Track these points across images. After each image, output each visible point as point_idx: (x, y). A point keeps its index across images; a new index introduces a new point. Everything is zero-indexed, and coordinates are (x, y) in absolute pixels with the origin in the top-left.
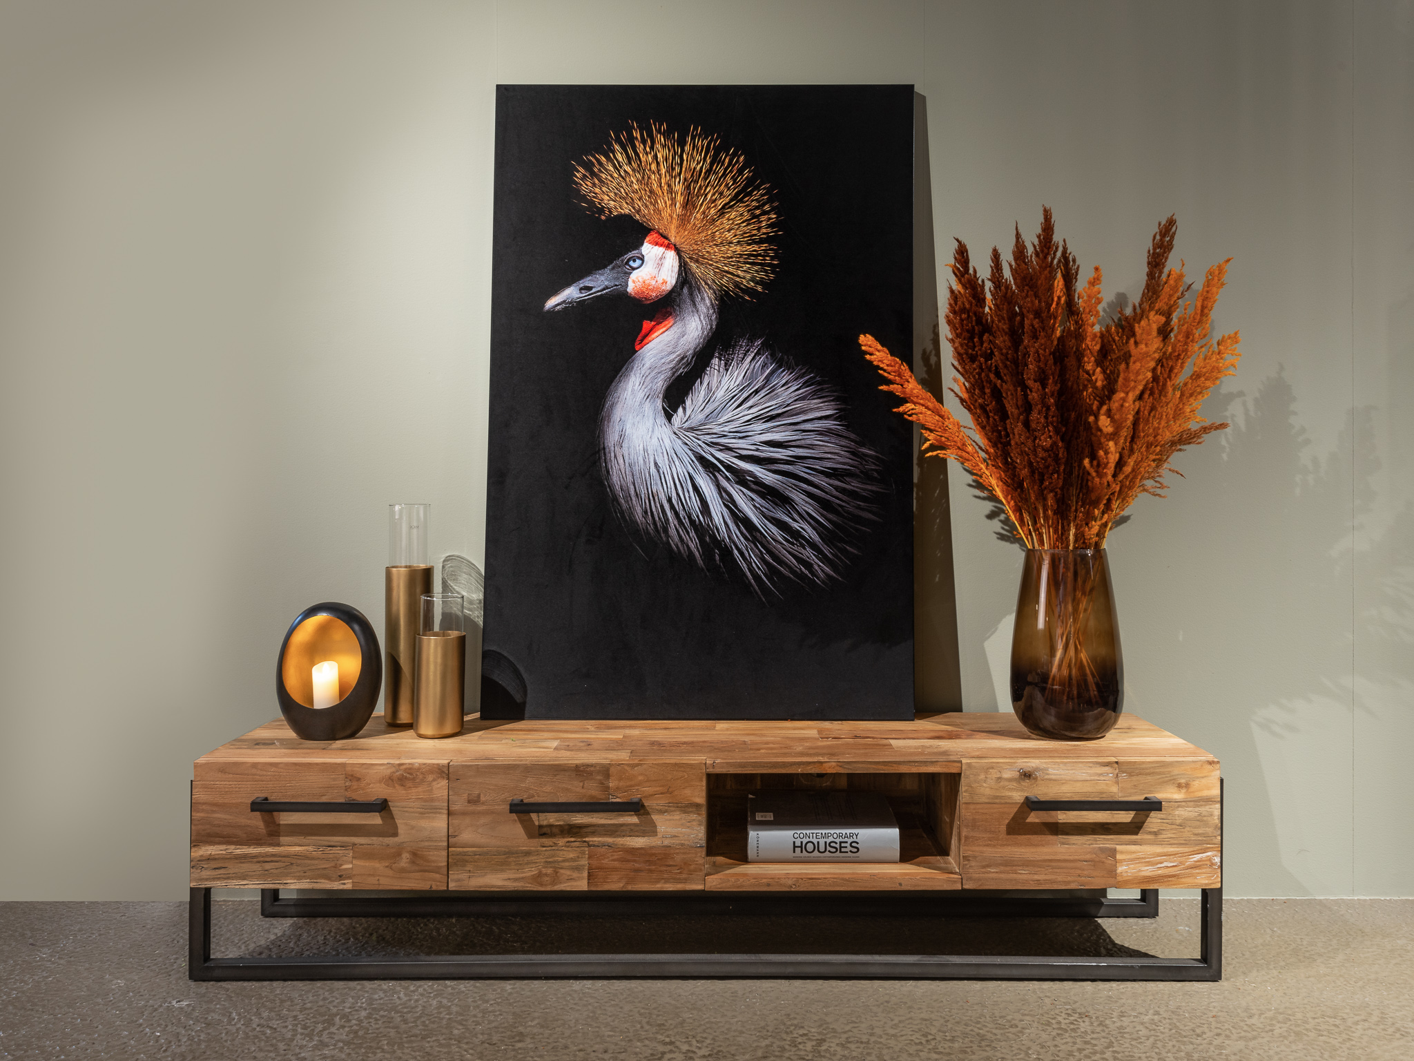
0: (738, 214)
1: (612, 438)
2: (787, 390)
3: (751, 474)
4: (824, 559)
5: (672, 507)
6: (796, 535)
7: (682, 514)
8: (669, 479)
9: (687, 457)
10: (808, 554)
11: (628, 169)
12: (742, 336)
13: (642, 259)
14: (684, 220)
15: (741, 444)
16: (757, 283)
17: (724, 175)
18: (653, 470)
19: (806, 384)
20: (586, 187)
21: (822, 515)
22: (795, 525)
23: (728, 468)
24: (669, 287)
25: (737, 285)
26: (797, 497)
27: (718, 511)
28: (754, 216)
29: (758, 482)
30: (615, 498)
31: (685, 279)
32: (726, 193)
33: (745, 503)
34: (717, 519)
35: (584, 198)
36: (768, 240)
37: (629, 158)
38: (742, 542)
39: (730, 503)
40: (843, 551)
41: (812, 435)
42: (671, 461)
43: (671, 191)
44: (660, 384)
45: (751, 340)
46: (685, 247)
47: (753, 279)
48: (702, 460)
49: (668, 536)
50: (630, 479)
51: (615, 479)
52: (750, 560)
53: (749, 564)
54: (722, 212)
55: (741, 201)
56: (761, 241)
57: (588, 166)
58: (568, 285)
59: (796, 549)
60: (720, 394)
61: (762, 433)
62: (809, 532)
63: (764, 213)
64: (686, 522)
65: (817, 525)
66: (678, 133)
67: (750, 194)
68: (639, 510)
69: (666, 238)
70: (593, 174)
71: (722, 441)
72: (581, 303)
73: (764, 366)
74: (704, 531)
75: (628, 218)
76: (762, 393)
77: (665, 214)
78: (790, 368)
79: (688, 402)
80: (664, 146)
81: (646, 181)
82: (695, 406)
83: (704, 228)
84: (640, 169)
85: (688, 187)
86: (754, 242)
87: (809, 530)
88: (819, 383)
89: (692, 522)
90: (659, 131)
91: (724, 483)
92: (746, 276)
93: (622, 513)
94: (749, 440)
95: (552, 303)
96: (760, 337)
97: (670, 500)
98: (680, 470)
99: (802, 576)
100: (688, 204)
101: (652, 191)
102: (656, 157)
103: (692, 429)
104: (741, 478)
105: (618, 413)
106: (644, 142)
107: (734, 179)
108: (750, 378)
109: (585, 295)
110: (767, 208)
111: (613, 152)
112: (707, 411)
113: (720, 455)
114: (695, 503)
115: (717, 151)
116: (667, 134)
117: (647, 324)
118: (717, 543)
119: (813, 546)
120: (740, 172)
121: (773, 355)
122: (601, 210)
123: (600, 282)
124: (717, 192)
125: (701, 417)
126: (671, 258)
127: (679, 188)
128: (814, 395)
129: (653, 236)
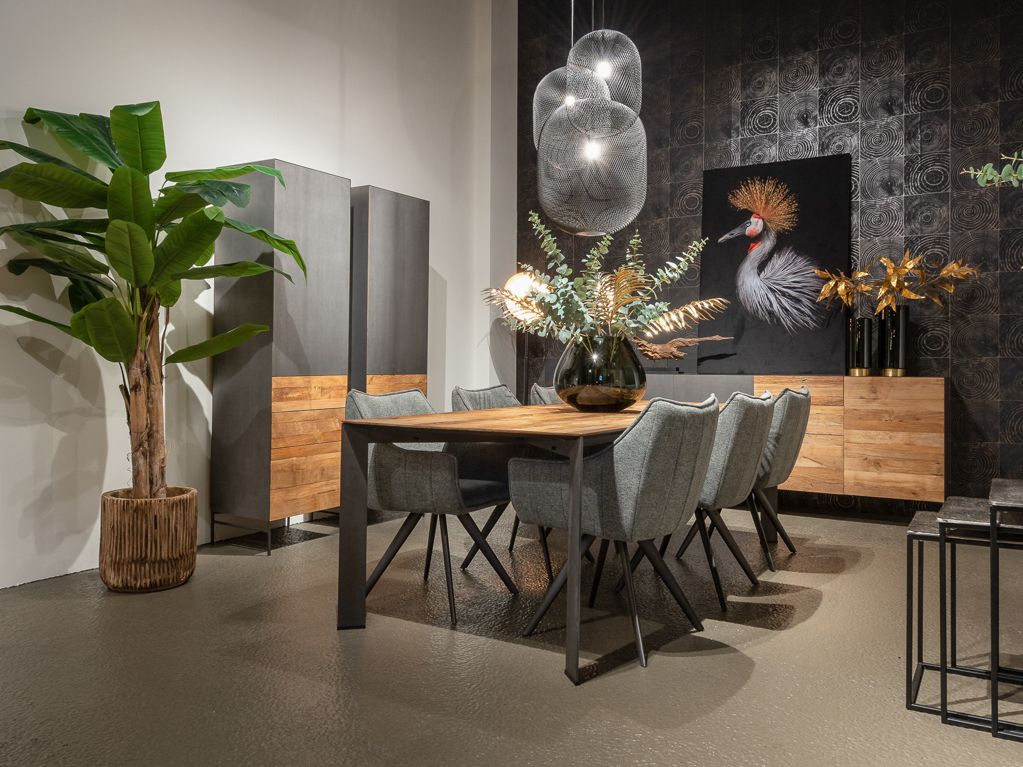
0: (784, 205)
1: (740, 283)
2: (801, 263)
3: (787, 292)
4: (813, 320)
5: (760, 305)
6: (803, 312)
7: (763, 307)
8: (759, 295)
9: (765, 288)
10: (808, 319)
11: (746, 193)
12: (785, 246)
13: (751, 223)
14: (765, 209)
15: (784, 282)
16: (790, 228)
17: (779, 192)
18: (754, 293)
19: (807, 261)
20: (732, 201)
21: (813, 306)
22: (803, 309)
23: (779, 291)
24: (760, 232)
25: (783, 229)
26: (803, 300)
27: (776, 306)
28: (790, 205)
29: (790, 295)
30: (741, 303)
31: (765, 228)
32: (780, 198)
33: (785, 302)
34: (775, 308)
35: (731, 205)
36: (795, 212)
37: (747, 190)
38: (784, 316)
39: (780, 303)
40: (821, 318)
41: (809, 278)
42: (760, 289)
43: (761, 199)
44: (756, 264)
45: (788, 247)
46: (765, 218)
47: (789, 226)
48: (770, 288)
49: (758, 314)
50: (746, 296)
51: (741, 296)
52: (787, 322)
53: (786, 323)
54: (778, 205)
55: (785, 200)
56: (792, 213)
57: (733, 194)
58: (726, 234)
59: (803, 317)
60: (777, 266)
61: (791, 278)
62: (808, 311)
63: (793, 204)
64: (765, 309)
65: (811, 310)
66: (763, 180)
67: (788, 198)
68: (748, 306)
69: (759, 215)
70: (735, 196)
71: (777, 282)
72: (730, 239)
73: (792, 256)
74: (771, 313)
75: (746, 209)
76: (792, 265)
77: (759, 207)
78: (802, 256)
79: (766, 270)
80: (758, 185)
81: (752, 197)
82: (768, 271)
83: (772, 211)
84: (750, 193)
85: (767, 197)
86: (790, 214)
87: (808, 310)
88: (812, 260)
89: (767, 309)
90: (757, 180)
91: (778, 296)
92: (787, 225)
93: (743, 307)
94: (787, 281)
95: (720, 240)
96: (791, 246)
97: (759, 302)
98: (762, 292)
99: (805, 327)
100: (767, 203)
101: (754, 200)
102: (756, 188)
103: (767, 279)
104: (784, 294)
105: (741, 275)
106: (752, 184)
107: (783, 193)
108: (787, 260)
109: (731, 237)
110: (794, 202)
111: (741, 188)
112: (772, 272)
113: (776, 287)
114: (768, 303)
115: (777, 184)
116: (760, 181)
117: (752, 245)
118: (776, 316)
119: (809, 316)
120: (785, 190)
121: (796, 252)
122: (737, 208)
123: (736, 232)
124: (776, 199)
125: (770, 274)
126: (761, 222)
127: (763, 198)
128: (810, 264)
129: (755, 215)
